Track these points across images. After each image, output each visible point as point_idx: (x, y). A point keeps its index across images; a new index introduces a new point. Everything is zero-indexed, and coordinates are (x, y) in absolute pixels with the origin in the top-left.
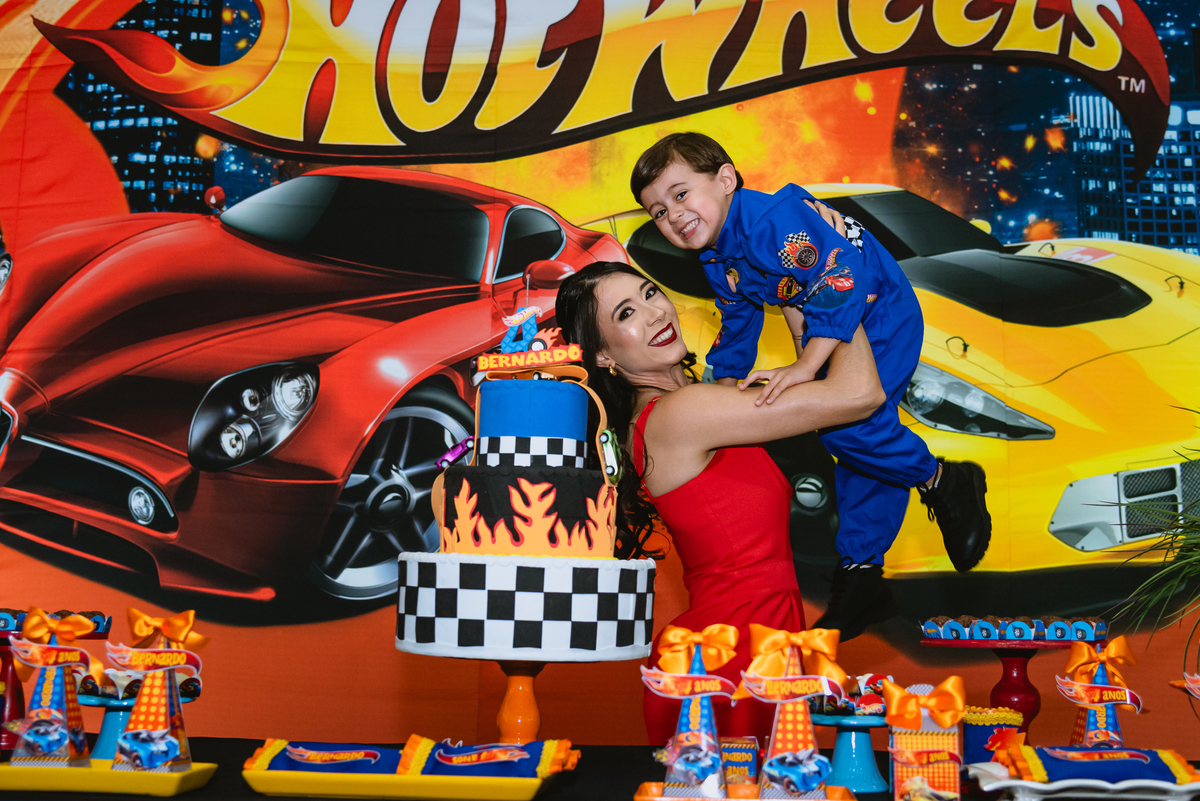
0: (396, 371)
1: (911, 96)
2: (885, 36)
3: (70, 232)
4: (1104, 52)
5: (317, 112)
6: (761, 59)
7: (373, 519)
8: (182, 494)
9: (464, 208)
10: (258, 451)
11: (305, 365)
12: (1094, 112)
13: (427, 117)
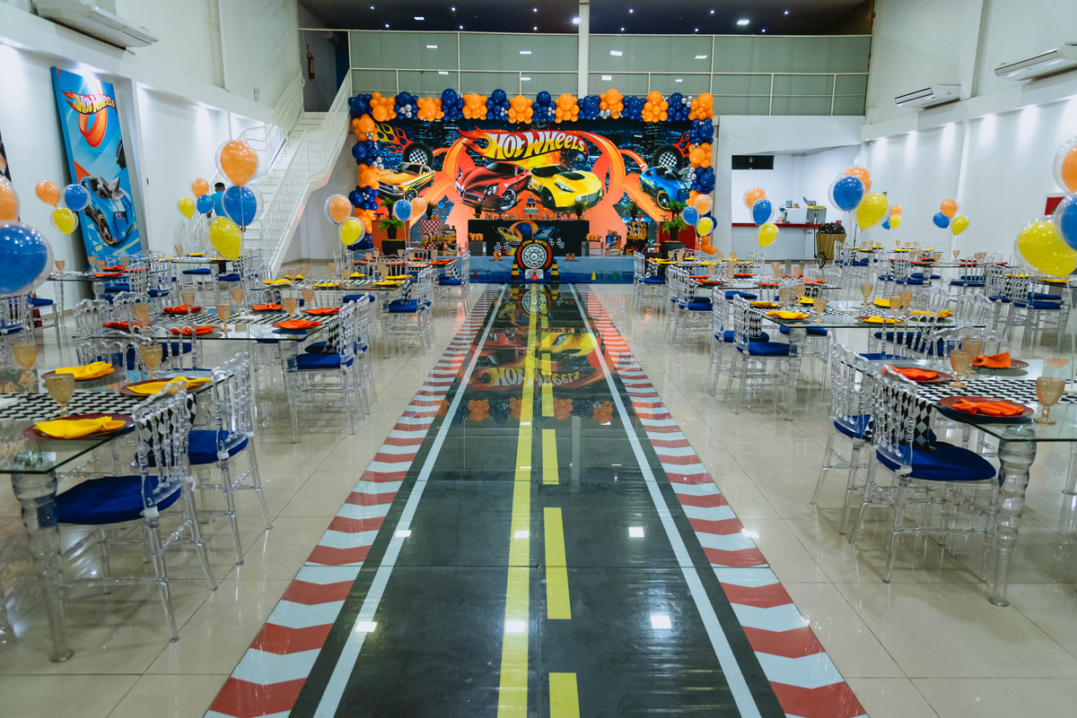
0: (506, 185)
1: (562, 154)
2: (559, 147)
3: (469, 169)
4: (582, 149)
5: (496, 156)
6: (545, 150)
7: (505, 201)
8: (484, 199)
9: (513, 167)
10: (492, 194)
11: (497, 184)
12: (581, 156)
13: (509, 156)
